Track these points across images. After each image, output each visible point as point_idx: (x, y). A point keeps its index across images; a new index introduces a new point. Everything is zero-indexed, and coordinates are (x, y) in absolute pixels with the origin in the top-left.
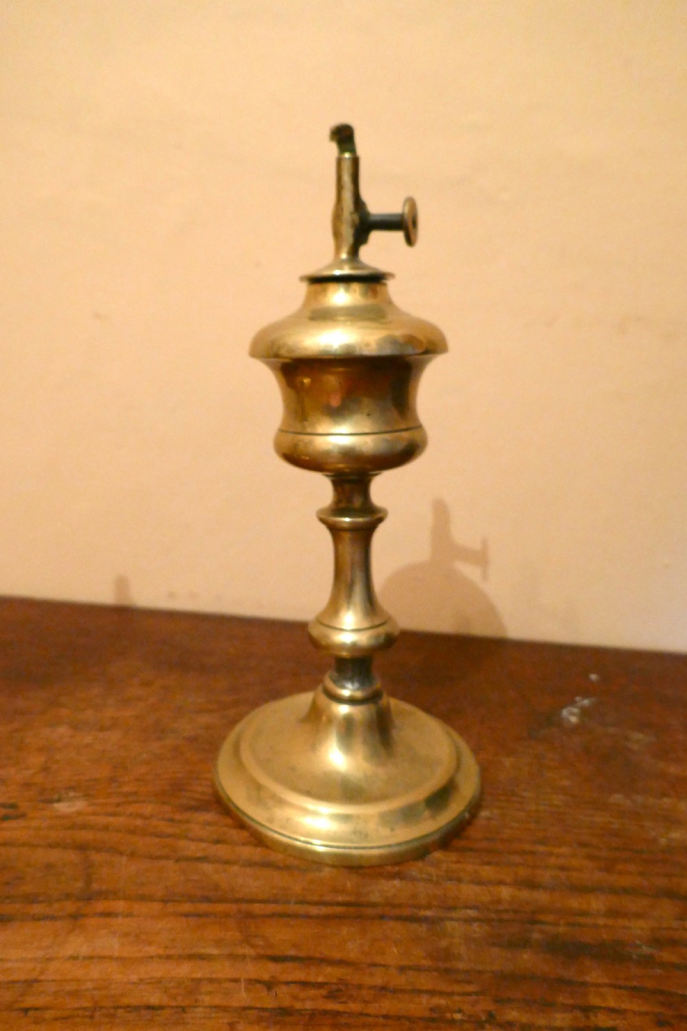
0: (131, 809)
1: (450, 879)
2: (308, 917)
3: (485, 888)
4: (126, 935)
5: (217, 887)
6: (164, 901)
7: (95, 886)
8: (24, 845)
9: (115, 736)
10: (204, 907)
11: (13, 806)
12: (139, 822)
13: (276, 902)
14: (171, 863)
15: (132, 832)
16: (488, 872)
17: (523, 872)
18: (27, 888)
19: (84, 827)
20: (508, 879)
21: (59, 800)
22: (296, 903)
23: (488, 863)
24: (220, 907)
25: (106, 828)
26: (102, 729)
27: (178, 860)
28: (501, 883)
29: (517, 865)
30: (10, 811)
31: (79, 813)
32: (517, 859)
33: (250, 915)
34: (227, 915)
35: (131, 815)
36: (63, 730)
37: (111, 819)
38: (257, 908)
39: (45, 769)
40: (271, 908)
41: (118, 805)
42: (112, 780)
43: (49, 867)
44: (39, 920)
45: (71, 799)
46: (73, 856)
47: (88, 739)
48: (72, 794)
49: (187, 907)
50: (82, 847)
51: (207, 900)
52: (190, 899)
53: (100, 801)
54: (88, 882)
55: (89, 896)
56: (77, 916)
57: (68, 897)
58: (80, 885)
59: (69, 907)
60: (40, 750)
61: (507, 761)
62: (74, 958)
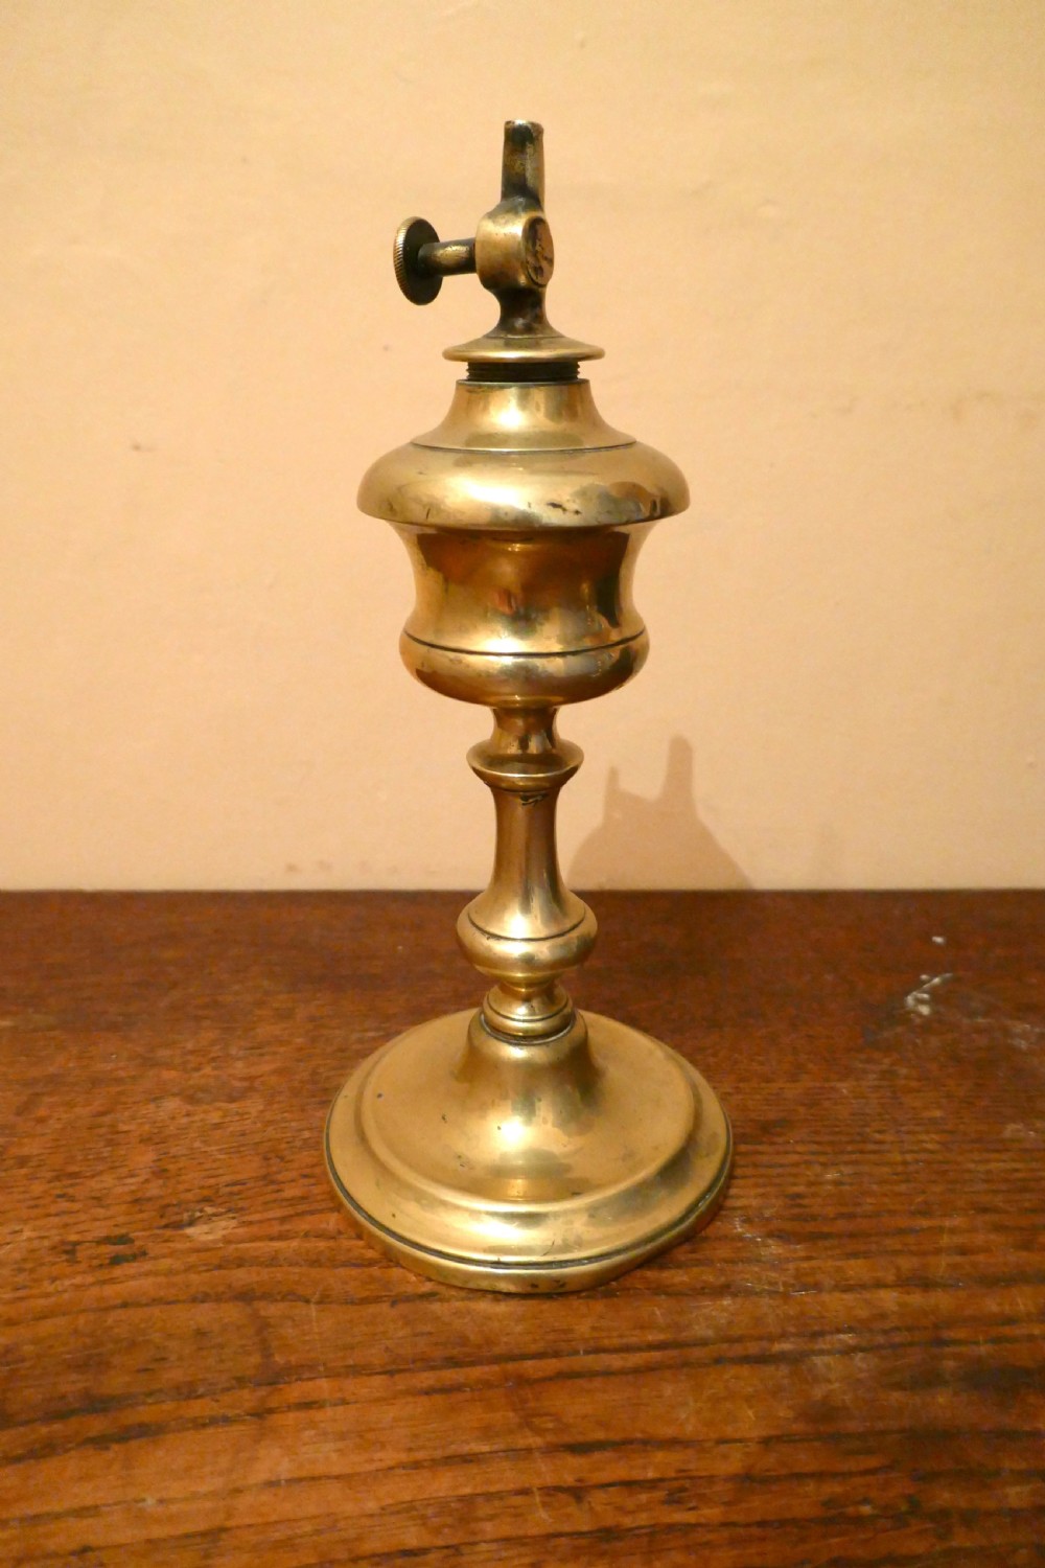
0: (304, 1225)
1: (805, 1287)
2: (608, 1373)
3: (858, 1296)
4: (342, 1436)
5: (464, 1340)
6: (391, 1373)
7: (279, 1359)
8: (156, 1301)
9: (254, 1106)
10: (451, 1375)
11: (123, 1240)
12: (322, 1245)
13: (557, 1354)
14: (385, 1307)
15: (315, 1263)
16: (856, 1269)
17: (907, 1264)
18: (175, 1375)
19: (240, 1262)
20: (890, 1277)
21: (191, 1223)
22: (587, 1352)
23: (855, 1255)
24: (476, 1372)
25: (273, 1261)
26: (232, 1100)
27: (394, 1304)
28: (879, 1285)
29: (896, 1253)
30: (120, 1248)
31: (227, 1241)
32: (892, 1243)
33: (522, 1381)
34: (488, 1384)
35: (306, 1235)
36: (172, 1104)
37: (277, 1245)
38: (529, 1367)
39: (160, 1173)
40: (551, 1365)
41: (283, 1220)
42: (267, 1179)
43: (200, 1333)
44: (204, 1426)
45: (210, 1218)
46: (233, 1312)
47: (215, 1117)
48: (209, 1210)
49: (427, 1379)
50: (245, 1296)
51: (453, 1362)
52: (427, 1363)
53: (256, 1217)
54: (266, 1351)
55: (274, 1378)
56: (261, 1413)
57: (241, 1381)
58: (255, 1359)
59: (248, 1398)
60: (146, 1140)
61: (844, 1088)
62: (271, 1484)
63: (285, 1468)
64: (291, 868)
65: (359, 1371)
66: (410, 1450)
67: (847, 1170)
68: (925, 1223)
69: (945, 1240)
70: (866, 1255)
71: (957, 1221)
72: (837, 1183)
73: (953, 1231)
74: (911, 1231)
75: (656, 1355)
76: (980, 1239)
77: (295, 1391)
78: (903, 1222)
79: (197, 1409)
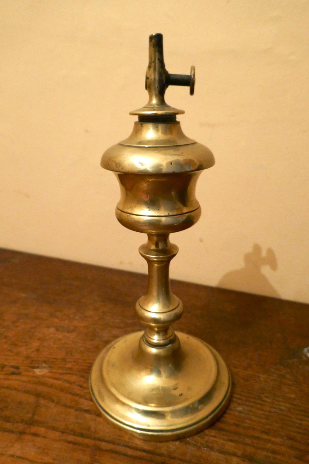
0: (65, 377)
1: (208, 447)
2: (125, 455)
3: (224, 456)
4: (39, 448)
5: (89, 429)
6: (63, 432)
7: (36, 418)
8: (15, 389)
9: (73, 336)
10: (79, 439)
11: (17, 368)
12: (67, 385)
13: (114, 443)
14: (72, 411)
15: (62, 390)
16: (230, 446)
17: (249, 450)
18: (7, 413)
19: (44, 384)
20: (240, 453)
21: (37, 367)
22: (123, 446)
23: (231, 441)
24: (86, 441)
25: (51, 386)
26: (68, 332)
27: (76, 410)
28: (234, 455)
29: (248, 445)
30: (15, 370)
31: (43, 376)
32: (248, 441)
33: (99, 449)
34: (87, 446)
35: (65, 380)
36: (52, 330)
37: (55, 381)
38: (104, 445)
39: (38, 350)
40: (111, 446)
41: (62, 374)
42: (64, 360)
43: (20, 403)
44: (6, 431)
45: (43, 368)
46: (32, 399)
47: (60, 337)
48: (44, 365)
49: (71, 438)
50: (38, 395)
51: (82, 435)
52: (74, 433)
53: (55, 371)
54: (34, 415)
55: (31, 423)
56: (22, 433)
57: (22, 421)
58: (30, 415)
59: (21, 427)
60: (39, 339)
61: (262, 377)
62: (13, 456)
63: (18, 453)
64: (121, 263)
65: (54, 429)
66: (54, 459)
67: (246, 408)
68: (265, 436)
69: (269, 445)
70: (235, 442)
71: (278, 440)
72: (240, 412)
73: (273, 443)
74: (258, 438)
75: (144, 454)
76: (283, 449)
77: (34, 429)
78: (257, 434)
79: (8, 426)
